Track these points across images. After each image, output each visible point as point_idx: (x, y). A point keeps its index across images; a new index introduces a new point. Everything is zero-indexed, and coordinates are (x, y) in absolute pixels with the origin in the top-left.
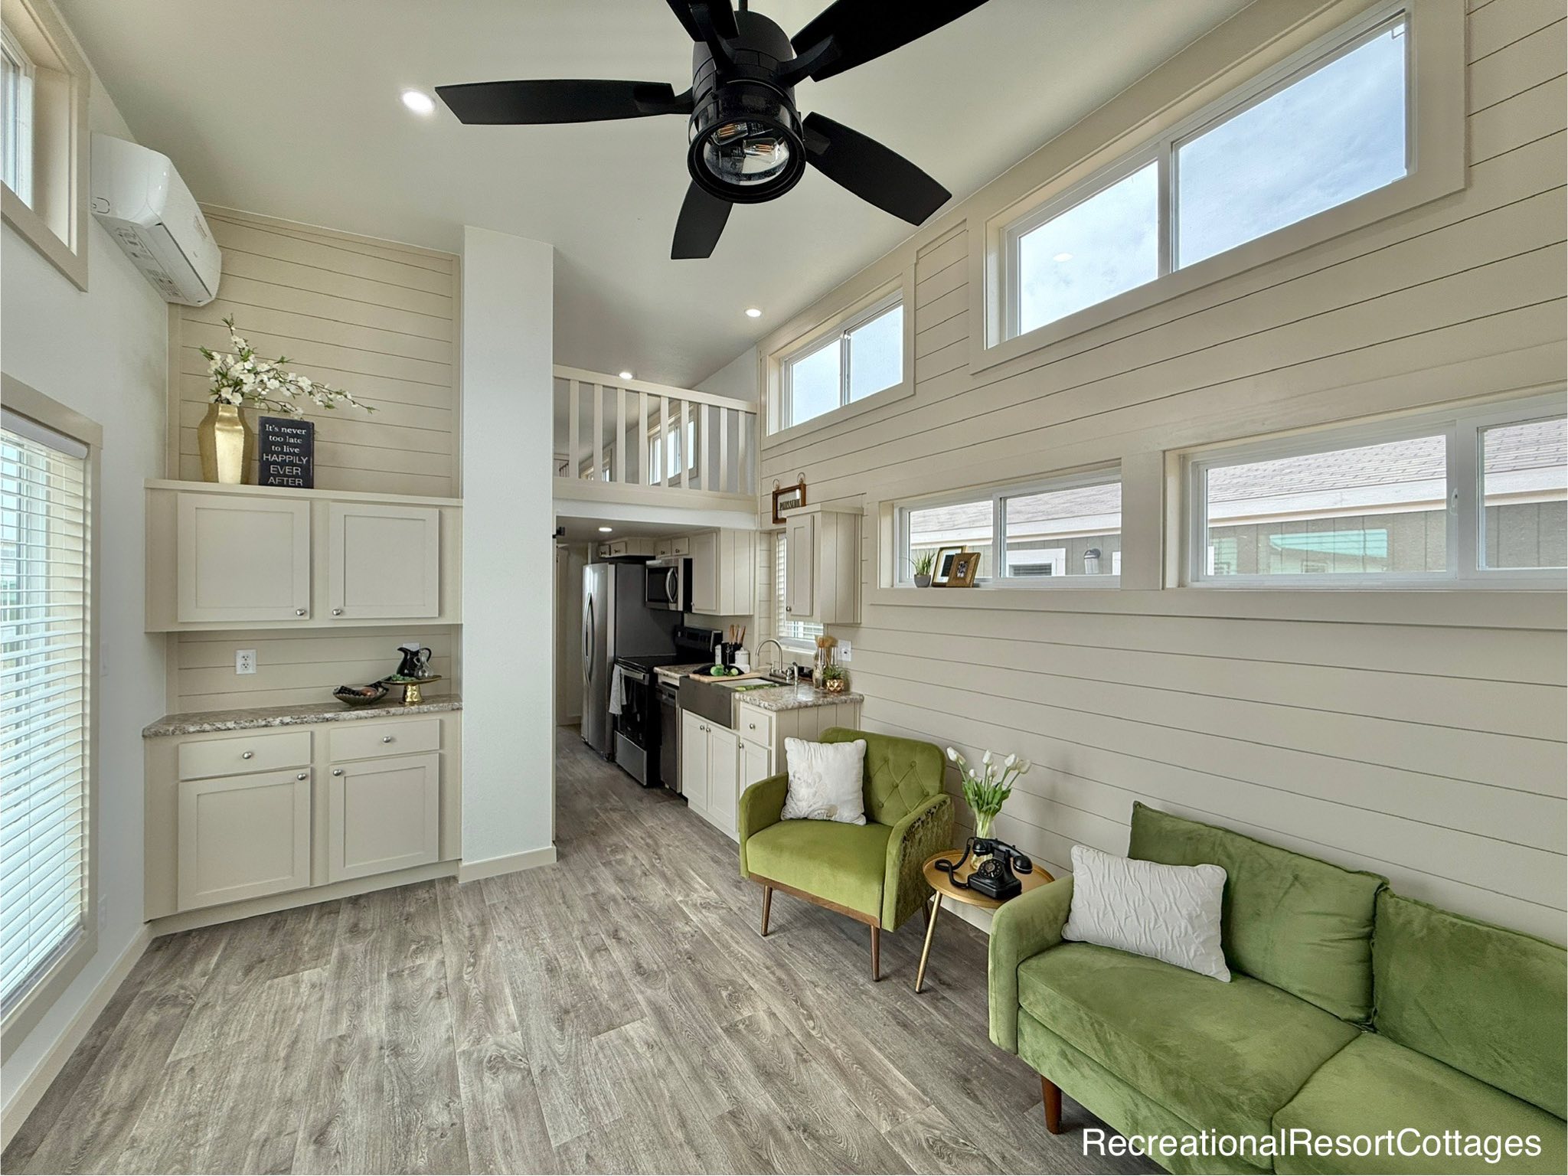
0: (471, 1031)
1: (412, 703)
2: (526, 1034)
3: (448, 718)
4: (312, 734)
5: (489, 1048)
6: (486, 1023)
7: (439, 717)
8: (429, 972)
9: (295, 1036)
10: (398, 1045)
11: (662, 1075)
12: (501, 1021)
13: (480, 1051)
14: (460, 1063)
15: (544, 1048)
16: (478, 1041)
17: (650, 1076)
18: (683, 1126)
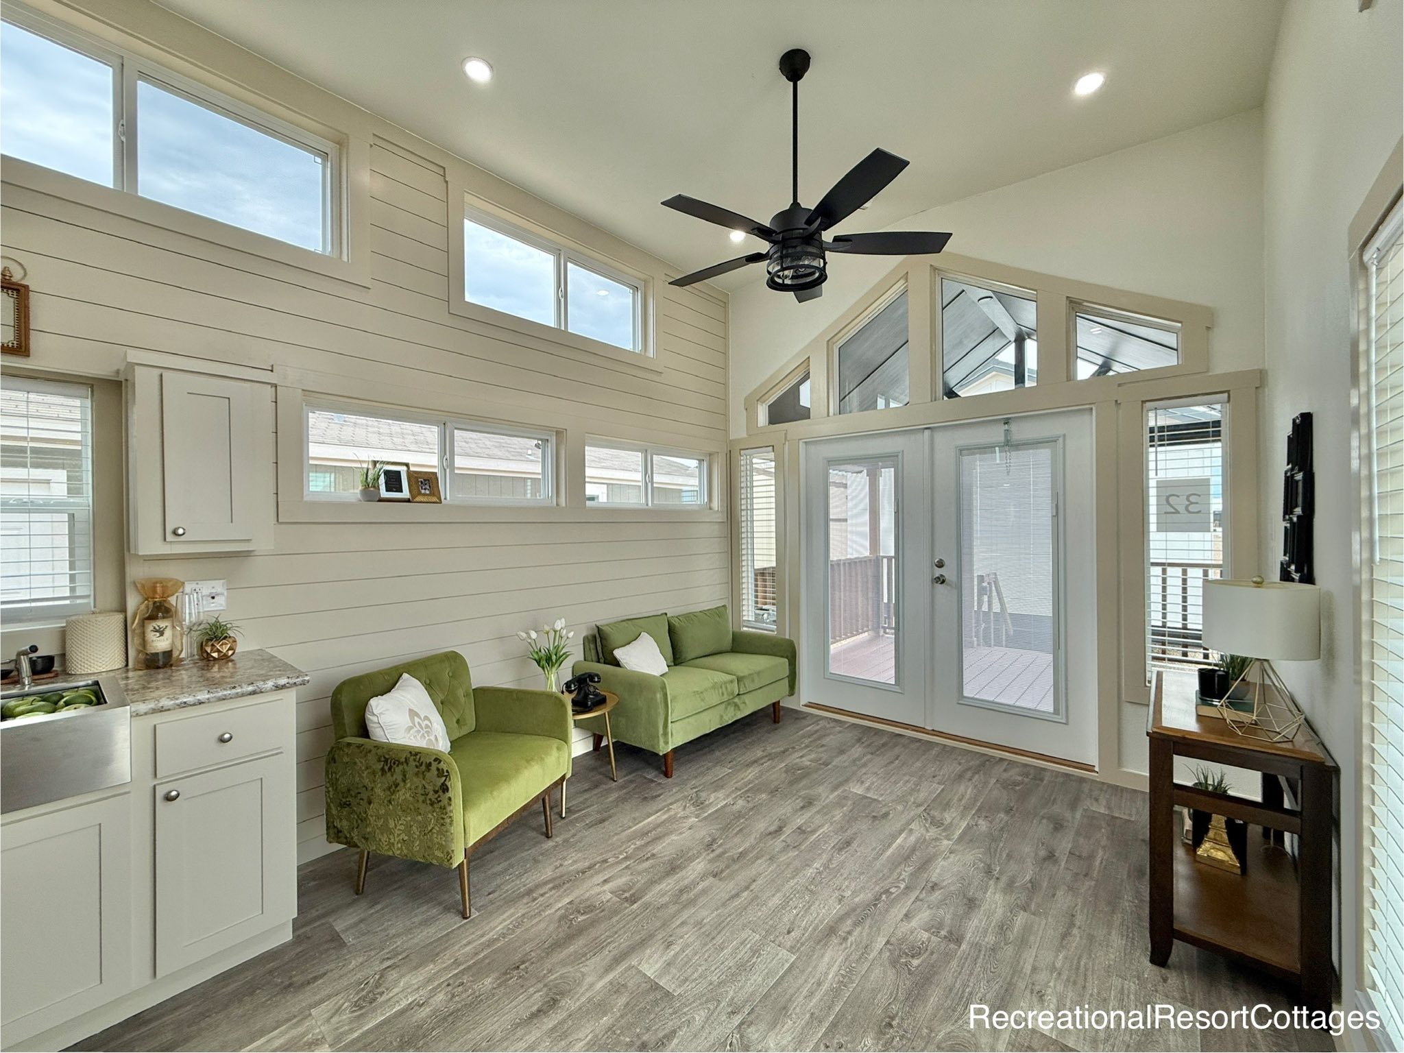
0: (934, 847)
2: (908, 824)
5: (933, 832)
6: (921, 844)
8: (924, 915)
9: (1065, 942)
10: (986, 873)
12: (913, 839)
13: (940, 834)
14: (956, 837)
15: (906, 813)
16: (936, 839)
17: (703, 930)
18: (737, 895)
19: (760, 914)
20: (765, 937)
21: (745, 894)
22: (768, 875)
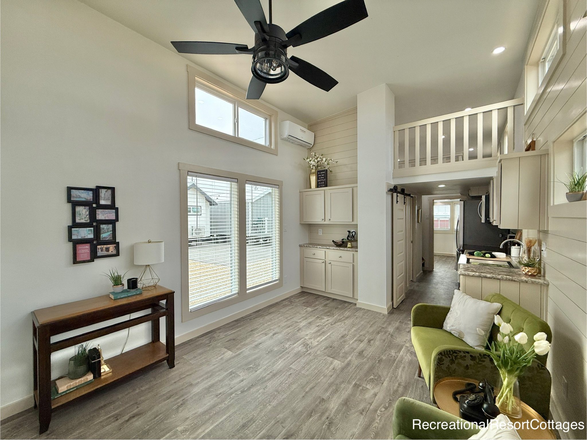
1: (349, 247)
2: (318, 345)
3: (355, 253)
4: (325, 251)
7: (353, 253)
11: (325, 376)
15: (316, 350)
17: (323, 374)
18: (311, 389)
19: (301, 381)
20: (300, 372)
21: (307, 390)
22: (296, 401)
